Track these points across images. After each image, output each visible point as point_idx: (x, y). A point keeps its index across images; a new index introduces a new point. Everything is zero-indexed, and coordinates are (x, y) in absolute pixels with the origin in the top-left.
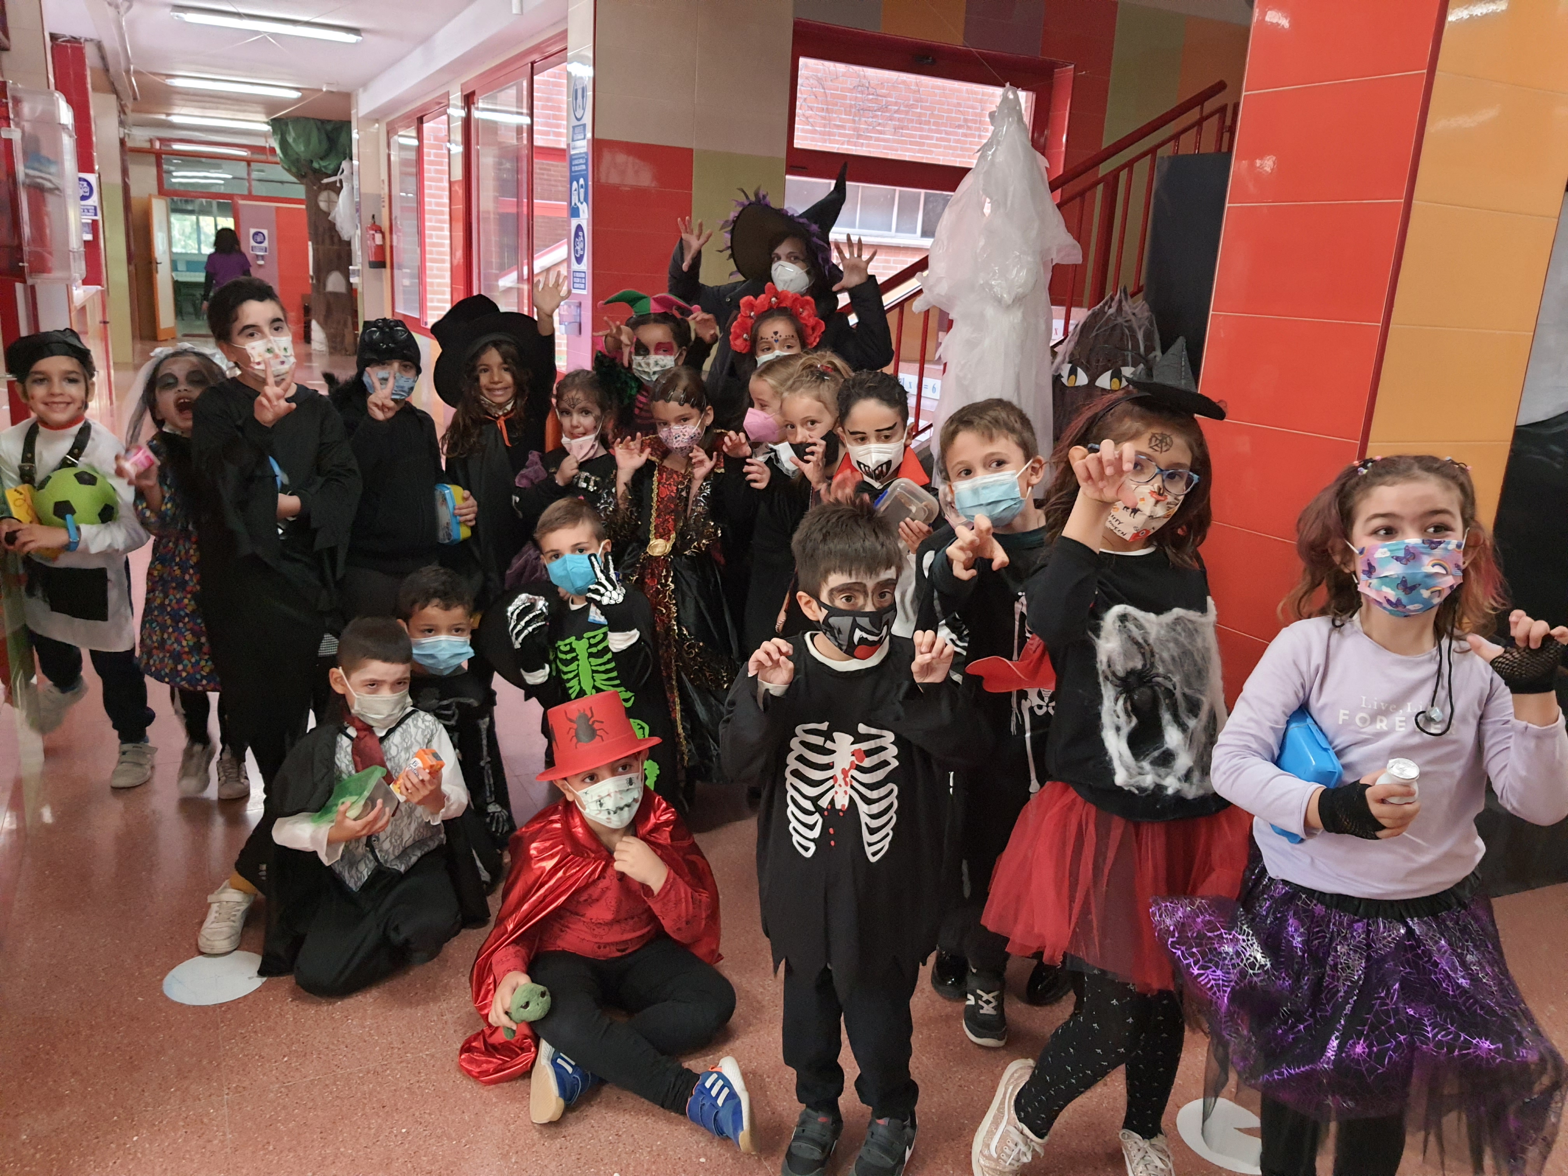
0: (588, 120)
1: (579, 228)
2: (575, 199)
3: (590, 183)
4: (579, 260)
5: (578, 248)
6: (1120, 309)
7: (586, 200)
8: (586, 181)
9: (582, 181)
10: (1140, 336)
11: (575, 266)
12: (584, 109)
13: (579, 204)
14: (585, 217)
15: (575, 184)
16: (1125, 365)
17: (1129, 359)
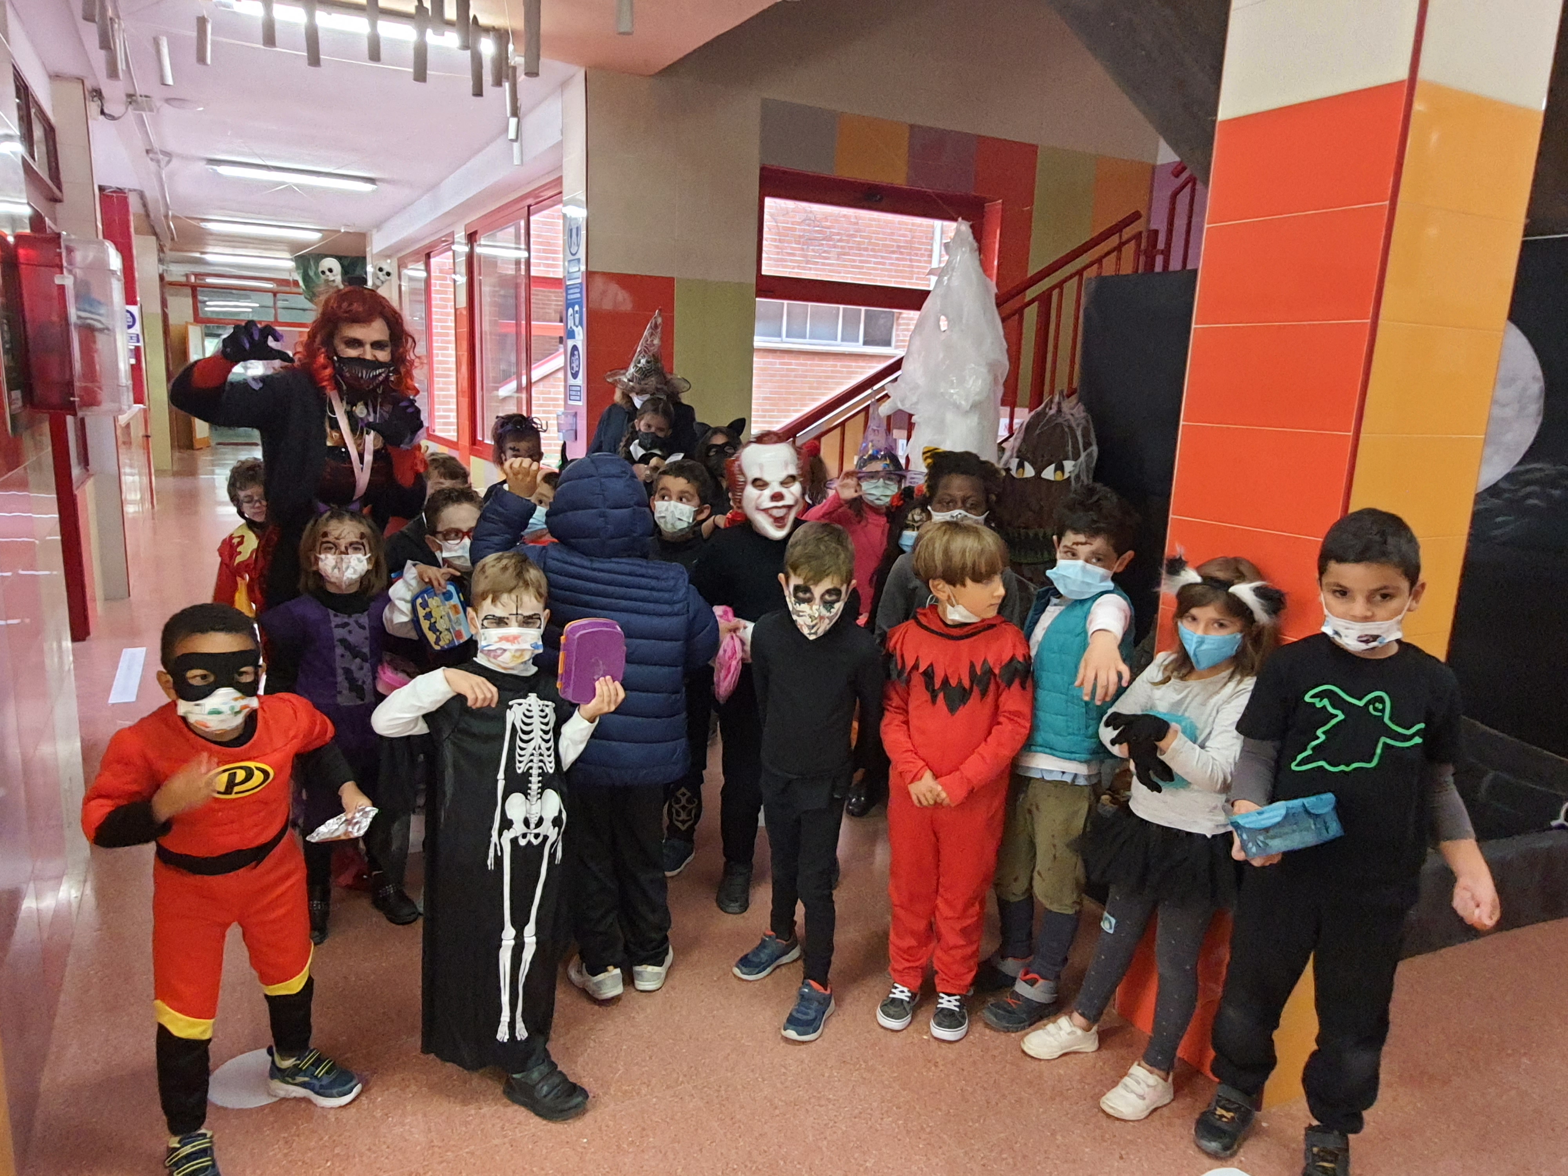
0: (582, 254)
1: (575, 348)
2: (570, 323)
3: (584, 309)
4: (575, 376)
5: (574, 365)
6: (1059, 411)
7: (581, 323)
8: (581, 308)
9: (577, 308)
10: (1079, 434)
11: (571, 381)
12: (578, 246)
13: (574, 328)
14: (580, 339)
15: (570, 311)
16: (1067, 459)
17: (1070, 453)
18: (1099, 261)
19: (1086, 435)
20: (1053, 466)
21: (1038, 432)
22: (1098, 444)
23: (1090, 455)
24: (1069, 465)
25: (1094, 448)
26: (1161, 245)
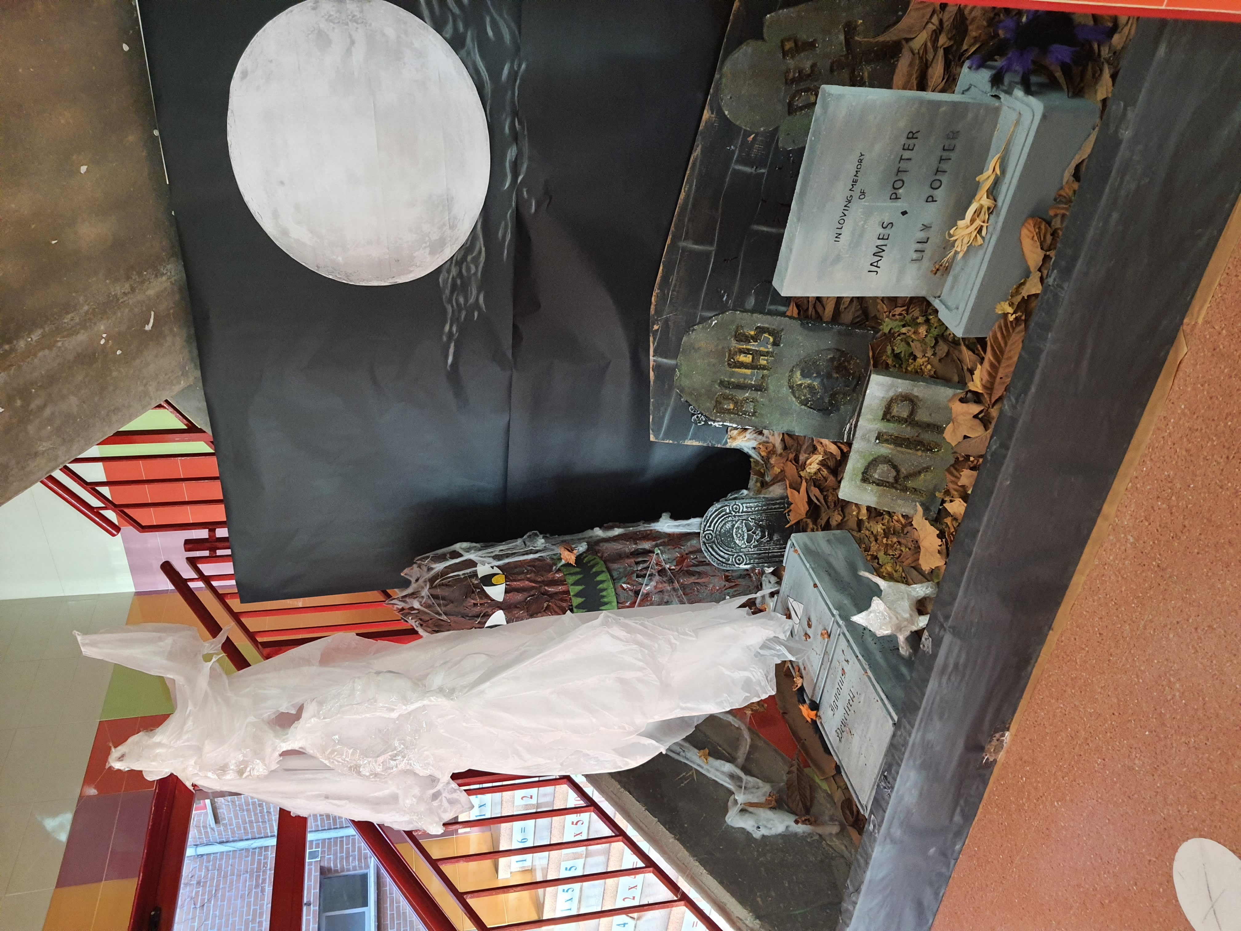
16: (475, 574)
17: (468, 571)
18: (221, 598)
19: (442, 558)
20: (488, 590)
21: (444, 617)
22: (452, 545)
23: (468, 550)
24: (483, 570)
25: (458, 547)
26: (203, 534)
